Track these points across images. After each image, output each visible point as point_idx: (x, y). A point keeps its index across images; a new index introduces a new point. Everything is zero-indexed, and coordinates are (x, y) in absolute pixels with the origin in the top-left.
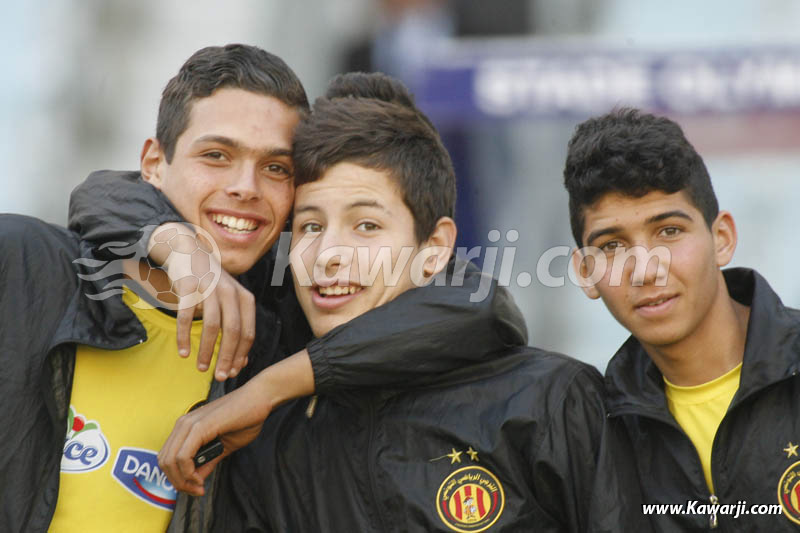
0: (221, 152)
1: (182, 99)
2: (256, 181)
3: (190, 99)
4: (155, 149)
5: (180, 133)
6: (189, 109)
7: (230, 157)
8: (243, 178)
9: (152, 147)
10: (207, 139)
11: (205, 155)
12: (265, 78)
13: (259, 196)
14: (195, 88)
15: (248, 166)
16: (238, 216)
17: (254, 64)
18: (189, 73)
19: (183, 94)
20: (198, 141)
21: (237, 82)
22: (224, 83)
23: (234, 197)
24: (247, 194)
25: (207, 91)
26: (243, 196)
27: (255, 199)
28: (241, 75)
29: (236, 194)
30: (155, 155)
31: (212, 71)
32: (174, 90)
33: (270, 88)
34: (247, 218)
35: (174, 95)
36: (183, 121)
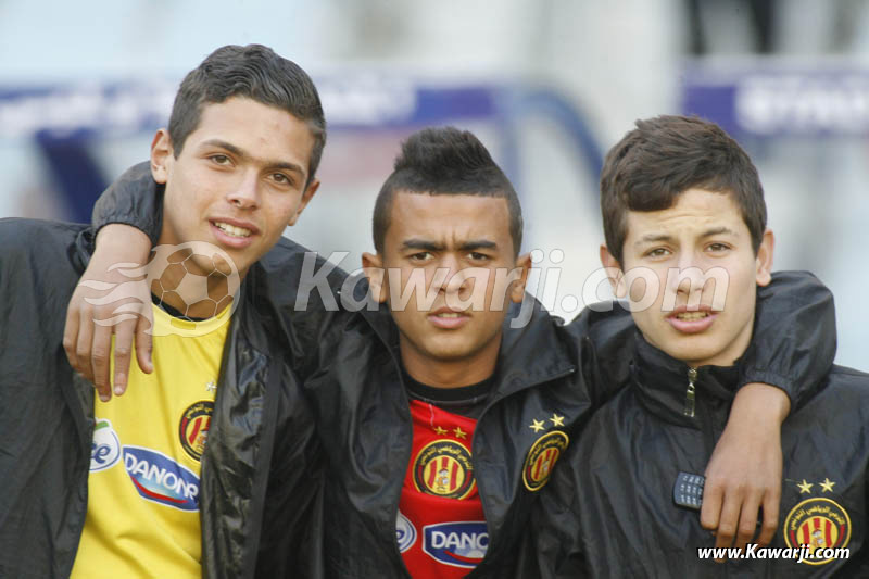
0: (226, 157)
1: (196, 99)
2: (258, 189)
3: (203, 101)
4: (165, 142)
5: (190, 132)
6: (200, 111)
7: (235, 163)
8: (243, 185)
9: (162, 139)
10: (214, 143)
11: (210, 158)
12: (279, 91)
13: (258, 204)
14: (208, 92)
15: (252, 173)
16: (235, 224)
17: (269, 74)
18: (205, 75)
19: (198, 95)
20: (205, 144)
21: (249, 90)
22: (237, 92)
23: (234, 204)
24: (247, 201)
25: (219, 96)
26: (242, 203)
27: (254, 207)
28: (255, 85)
29: (236, 201)
30: (165, 147)
31: (227, 77)
32: (190, 88)
33: (282, 100)
34: (242, 226)
35: (189, 92)
36: (194, 121)
